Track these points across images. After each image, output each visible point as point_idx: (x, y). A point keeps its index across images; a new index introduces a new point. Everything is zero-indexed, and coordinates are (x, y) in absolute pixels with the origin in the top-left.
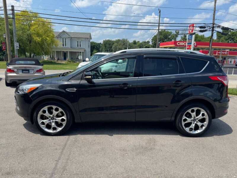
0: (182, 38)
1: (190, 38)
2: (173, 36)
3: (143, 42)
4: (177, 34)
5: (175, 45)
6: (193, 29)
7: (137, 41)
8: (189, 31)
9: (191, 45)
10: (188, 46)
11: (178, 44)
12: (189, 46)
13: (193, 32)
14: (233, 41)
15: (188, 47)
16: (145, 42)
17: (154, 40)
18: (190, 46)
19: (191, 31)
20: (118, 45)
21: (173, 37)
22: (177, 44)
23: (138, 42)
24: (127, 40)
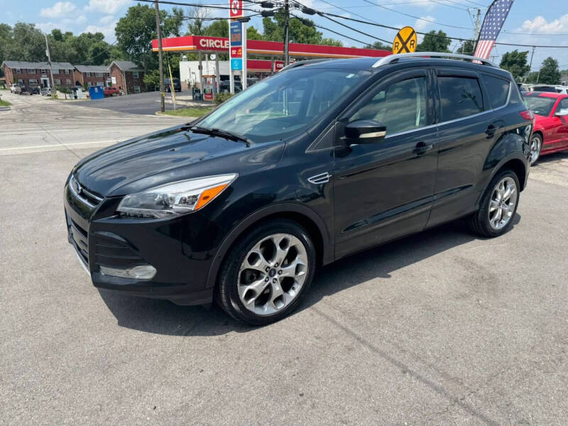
0: (191, 27)
1: (235, 31)
2: (172, 23)
3: (84, 35)
4: (180, 17)
5: (195, 47)
6: (241, 6)
7: (63, 32)
8: (231, 12)
9: (241, 48)
10: (232, 49)
11: (204, 43)
12: (237, 49)
13: (243, 16)
14: (296, 38)
15: (234, 52)
16: (90, 36)
17: (122, 31)
18: (240, 50)
19: (235, 12)
20: (5, 41)
21: (170, 26)
22: (201, 43)
23: (69, 34)
24: (32, 29)
